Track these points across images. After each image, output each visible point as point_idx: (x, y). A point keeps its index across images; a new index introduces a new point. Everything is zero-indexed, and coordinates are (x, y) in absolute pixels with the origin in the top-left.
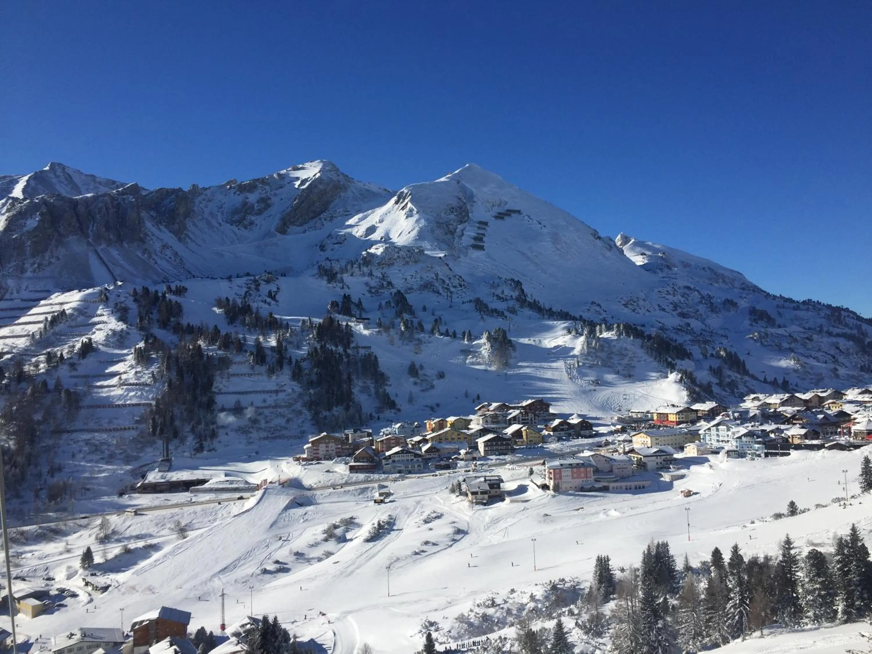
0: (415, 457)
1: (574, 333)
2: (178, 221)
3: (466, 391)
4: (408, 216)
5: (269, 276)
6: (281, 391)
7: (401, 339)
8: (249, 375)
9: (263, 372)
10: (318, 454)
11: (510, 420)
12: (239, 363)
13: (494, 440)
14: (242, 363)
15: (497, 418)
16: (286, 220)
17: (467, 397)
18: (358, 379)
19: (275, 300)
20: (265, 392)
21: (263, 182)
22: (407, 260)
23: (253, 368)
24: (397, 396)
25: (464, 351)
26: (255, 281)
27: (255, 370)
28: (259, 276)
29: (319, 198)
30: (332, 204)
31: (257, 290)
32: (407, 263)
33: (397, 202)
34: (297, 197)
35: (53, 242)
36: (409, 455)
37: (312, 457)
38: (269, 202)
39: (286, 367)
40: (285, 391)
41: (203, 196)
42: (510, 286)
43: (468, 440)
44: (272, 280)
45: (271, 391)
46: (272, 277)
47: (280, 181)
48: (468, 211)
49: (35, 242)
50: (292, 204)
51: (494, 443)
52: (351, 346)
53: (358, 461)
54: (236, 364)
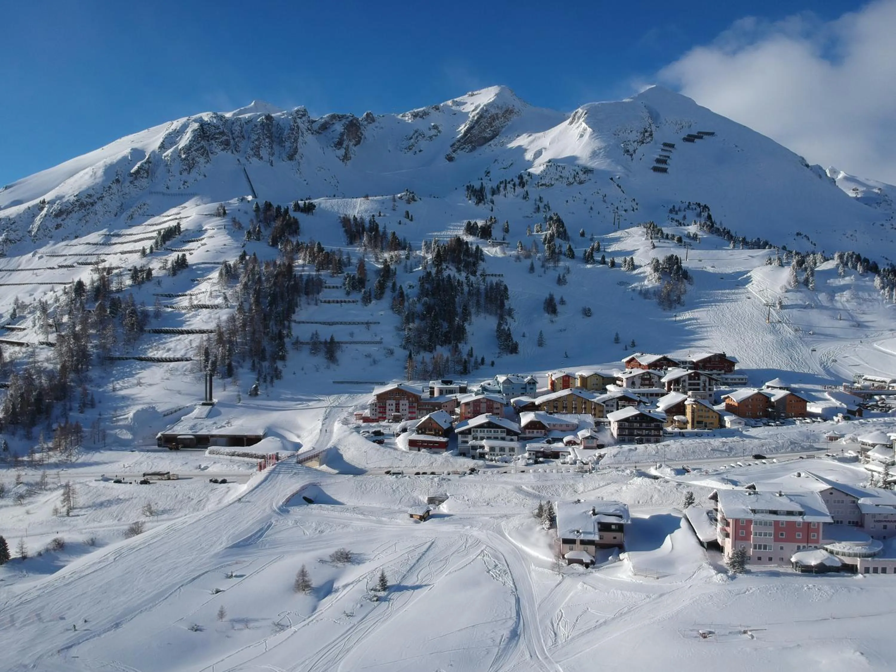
0: (508, 434)
1: (776, 263)
2: (344, 146)
3: (617, 334)
4: (582, 136)
5: (411, 195)
6: (375, 323)
7: (543, 266)
8: (341, 302)
9: (359, 299)
10: (385, 413)
11: (670, 383)
12: (333, 287)
13: (636, 419)
14: (337, 287)
15: (650, 379)
16: (456, 146)
17: (618, 343)
18: (478, 313)
19: (411, 220)
20: (354, 323)
21: (437, 109)
22: (571, 180)
23: (348, 293)
24: (524, 336)
25: (621, 283)
26: (394, 200)
27: (350, 296)
28: (399, 195)
29: (490, 123)
30: (504, 129)
31: (394, 210)
32: (570, 184)
33: (571, 123)
34: (468, 122)
35: (202, 160)
36: (499, 430)
37: (377, 418)
38: (440, 128)
39: (388, 294)
40: (379, 323)
41: (376, 124)
42: (695, 211)
43: (597, 411)
44: (414, 199)
45: (362, 323)
46: (413, 196)
47: (454, 108)
48: (651, 132)
49: (185, 159)
50: (463, 128)
51: (635, 424)
52: (478, 273)
53: (423, 433)
54: (329, 288)
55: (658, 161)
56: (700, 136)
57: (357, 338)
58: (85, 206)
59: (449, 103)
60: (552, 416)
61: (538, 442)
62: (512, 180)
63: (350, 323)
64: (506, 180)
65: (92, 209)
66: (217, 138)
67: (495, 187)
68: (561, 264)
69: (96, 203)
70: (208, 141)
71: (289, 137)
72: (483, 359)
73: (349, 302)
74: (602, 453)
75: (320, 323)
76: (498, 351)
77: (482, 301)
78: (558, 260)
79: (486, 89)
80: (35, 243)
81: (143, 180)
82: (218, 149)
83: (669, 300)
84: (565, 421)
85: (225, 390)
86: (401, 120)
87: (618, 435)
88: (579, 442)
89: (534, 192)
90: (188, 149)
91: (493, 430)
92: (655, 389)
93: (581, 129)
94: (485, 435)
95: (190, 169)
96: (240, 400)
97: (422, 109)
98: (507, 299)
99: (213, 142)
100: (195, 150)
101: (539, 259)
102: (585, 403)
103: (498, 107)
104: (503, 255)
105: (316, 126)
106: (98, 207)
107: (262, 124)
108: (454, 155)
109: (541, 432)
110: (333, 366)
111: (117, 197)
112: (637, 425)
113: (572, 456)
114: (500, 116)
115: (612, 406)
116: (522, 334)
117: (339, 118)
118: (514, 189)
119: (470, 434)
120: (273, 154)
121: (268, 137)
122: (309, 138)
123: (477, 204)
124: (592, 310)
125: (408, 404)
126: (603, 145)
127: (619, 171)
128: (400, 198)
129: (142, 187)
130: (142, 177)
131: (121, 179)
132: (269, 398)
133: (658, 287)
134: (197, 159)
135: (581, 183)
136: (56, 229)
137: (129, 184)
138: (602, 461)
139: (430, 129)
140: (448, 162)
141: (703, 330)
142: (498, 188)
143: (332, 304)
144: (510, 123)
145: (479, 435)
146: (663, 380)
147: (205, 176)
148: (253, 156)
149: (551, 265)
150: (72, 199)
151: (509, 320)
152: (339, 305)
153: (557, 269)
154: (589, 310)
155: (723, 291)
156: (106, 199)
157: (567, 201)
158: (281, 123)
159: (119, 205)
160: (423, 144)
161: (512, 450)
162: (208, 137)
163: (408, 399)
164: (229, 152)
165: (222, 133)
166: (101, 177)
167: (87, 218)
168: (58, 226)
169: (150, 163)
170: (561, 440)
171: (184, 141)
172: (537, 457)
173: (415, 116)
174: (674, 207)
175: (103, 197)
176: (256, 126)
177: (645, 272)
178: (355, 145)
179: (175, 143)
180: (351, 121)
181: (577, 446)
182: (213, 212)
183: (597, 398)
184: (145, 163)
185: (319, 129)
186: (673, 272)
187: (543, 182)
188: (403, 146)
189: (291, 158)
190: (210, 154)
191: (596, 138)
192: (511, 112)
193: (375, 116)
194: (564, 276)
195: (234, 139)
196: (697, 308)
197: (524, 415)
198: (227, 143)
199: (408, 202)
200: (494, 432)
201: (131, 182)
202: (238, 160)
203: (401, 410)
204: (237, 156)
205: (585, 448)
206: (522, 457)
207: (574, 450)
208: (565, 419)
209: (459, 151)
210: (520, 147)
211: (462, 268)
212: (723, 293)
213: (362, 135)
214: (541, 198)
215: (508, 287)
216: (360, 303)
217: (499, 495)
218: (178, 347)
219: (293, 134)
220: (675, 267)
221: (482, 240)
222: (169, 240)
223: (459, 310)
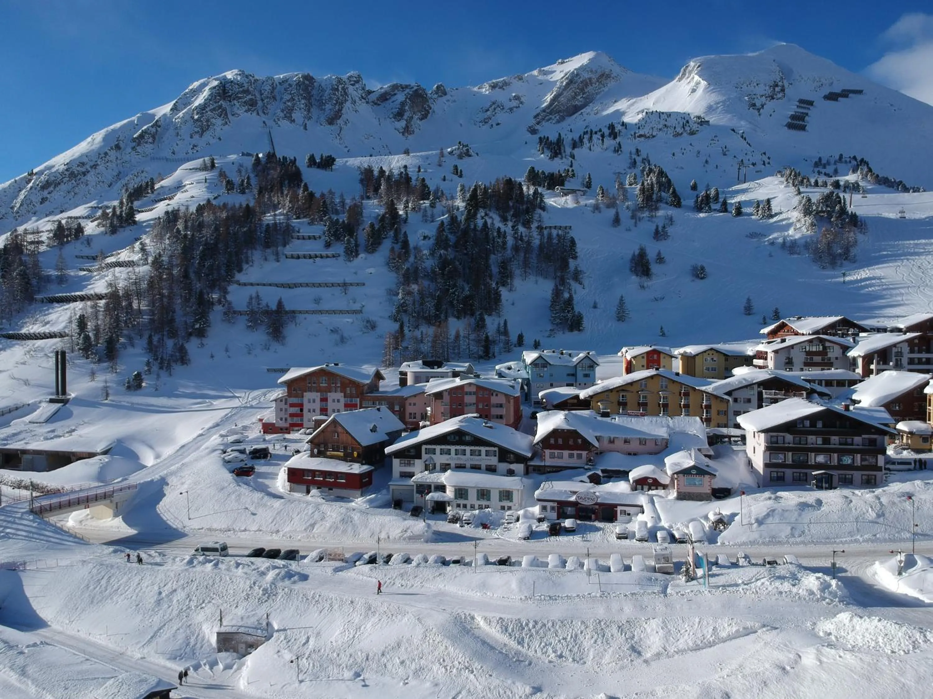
0: (501, 460)
2: (405, 117)
3: (749, 300)
4: (694, 91)
5: (465, 149)
6: (358, 284)
7: (633, 217)
8: (316, 256)
9: (342, 253)
10: (301, 415)
11: (868, 358)
12: (309, 238)
13: (813, 425)
14: (314, 238)
15: (824, 353)
16: (540, 117)
17: (749, 314)
18: (524, 276)
19: (461, 176)
20: (326, 285)
21: (521, 79)
22: (679, 130)
23: (328, 245)
24: (595, 307)
25: (753, 235)
26: (442, 155)
27: (331, 249)
28: (449, 150)
29: (582, 90)
30: (598, 96)
31: (440, 165)
32: (678, 135)
33: (680, 80)
34: (555, 89)
35: (219, 122)
36: (483, 449)
37: (287, 425)
38: (523, 99)
39: (387, 245)
40: (364, 284)
41: (448, 97)
42: (850, 165)
43: (714, 411)
44: (468, 154)
45: (339, 285)
46: (467, 150)
47: (540, 77)
48: (783, 86)
49: (197, 120)
50: (549, 98)
51: (811, 439)
52: (534, 225)
53: (321, 454)
54: (304, 238)
55: (793, 117)
56: (845, 94)
57: (325, 306)
58: (76, 176)
59: (535, 73)
60: (608, 420)
61: (569, 478)
62: (600, 130)
63: (320, 285)
64: (591, 131)
65: (83, 179)
66: (240, 98)
67: (577, 138)
68: (661, 213)
69: (88, 172)
70: (230, 101)
71: (330, 98)
72: (521, 337)
73: (327, 257)
74: (726, 512)
75: (277, 285)
76: (550, 327)
77: (534, 260)
78: (657, 209)
79: (579, 56)
80: (17, 220)
81: (147, 145)
82: (241, 111)
83: (830, 254)
84: (640, 432)
85: (93, 380)
86: (478, 93)
87: (766, 465)
88: (666, 480)
89: (629, 145)
90: (202, 108)
91: (468, 449)
92: (835, 372)
93: (693, 84)
94: (453, 459)
95: (203, 132)
96: (107, 395)
97: (502, 79)
98: (575, 258)
99: (235, 102)
100: (212, 110)
101: (628, 208)
102: (687, 394)
103: (591, 71)
104: (575, 205)
105: (373, 97)
106: (91, 177)
107: (298, 84)
108: (537, 127)
109: (579, 456)
110: (275, 346)
111: (114, 165)
112: (814, 440)
113: (646, 518)
114: (594, 81)
115: (749, 401)
116: (592, 304)
117: (402, 88)
118: (603, 140)
119: (419, 457)
120: (310, 118)
121: (305, 98)
122: (363, 107)
123: (552, 158)
124: (707, 270)
125: (343, 401)
126: (721, 98)
127: (743, 126)
128: (451, 153)
129: (144, 153)
130: (146, 143)
131: (122, 145)
132: (157, 392)
133: (811, 237)
134: (213, 121)
135: (692, 133)
136: (41, 203)
137: (130, 150)
138: (726, 535)
139: (510, 100)
140: (530, 135)
141: (894, 292)
142: (581, 139)
143: (302, 260)
144: (606, 89)
145: (440, 459)
146: (852, 354)
147: (220, 139)
148: (283, 119)
149: (646, 214)
150: (62, 167)
151: (574, 285)
152: (312, 260)
153: (654, 220)
154: (703, 268)
155: (916, 241)
156: (101, 168)
157: (674, 155)
158: (323, 85)
159: (115, 174)
160: (501, 116)
161: (507, 495)
162: (230, 96)
163: (343, 390)
164: (255, 114)
165: (247, 92)
166: (100, 142)
167: (77, 190)
168: (43, 200)
169: (159, 126)
170: (623, 475)
171: (199, 100)
172: (563, 515)
173: (493, 87)
174: (820, 159)
175: (97, 165)
176: (290, 85)
177: (788, 219)
178: (421, 119)
179: (190, 103)
180: (416, 90)
181: (661, 492)
182: (199, 167)
183: (714, 385)
184: (152, 126)
185: (378, 100)
186: (834, 215)
187: (642, 132)
188: (478, 120)
189: (331, 121)
190: (230, 116)
191: (712, 91)
192: (608, 76)
193: (448, 89)
194: (664, 227)
195: (262, 100)
196: (878, 263)
197: (546, 417)
198: (252, 104)
199: (460, 157)
200: (472, 453)
201: (133, 148)
202: (264, 122)
203: (330, 410)
204: (264, 118)
205: (682, 497)
206: (525, 516)
207: (652, 502)
208: (637, 427)
209: (543, 123)
210: (617, 111)
211: (509, 218)
212: (917, 244)
213: (431, 108)
214: (638, 151)
215: (577, 241)
216: (341, 259)
217: (399, 645)
218: (61, 319)
219: (335, 94)
220: (837, 208)
221: (549, 191)
222: (138, 200)
223: (495, 270)
